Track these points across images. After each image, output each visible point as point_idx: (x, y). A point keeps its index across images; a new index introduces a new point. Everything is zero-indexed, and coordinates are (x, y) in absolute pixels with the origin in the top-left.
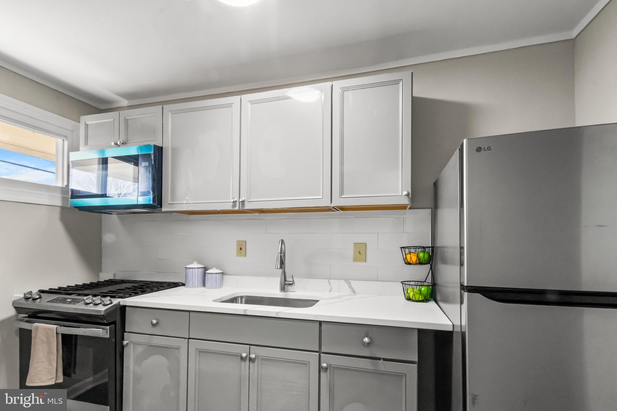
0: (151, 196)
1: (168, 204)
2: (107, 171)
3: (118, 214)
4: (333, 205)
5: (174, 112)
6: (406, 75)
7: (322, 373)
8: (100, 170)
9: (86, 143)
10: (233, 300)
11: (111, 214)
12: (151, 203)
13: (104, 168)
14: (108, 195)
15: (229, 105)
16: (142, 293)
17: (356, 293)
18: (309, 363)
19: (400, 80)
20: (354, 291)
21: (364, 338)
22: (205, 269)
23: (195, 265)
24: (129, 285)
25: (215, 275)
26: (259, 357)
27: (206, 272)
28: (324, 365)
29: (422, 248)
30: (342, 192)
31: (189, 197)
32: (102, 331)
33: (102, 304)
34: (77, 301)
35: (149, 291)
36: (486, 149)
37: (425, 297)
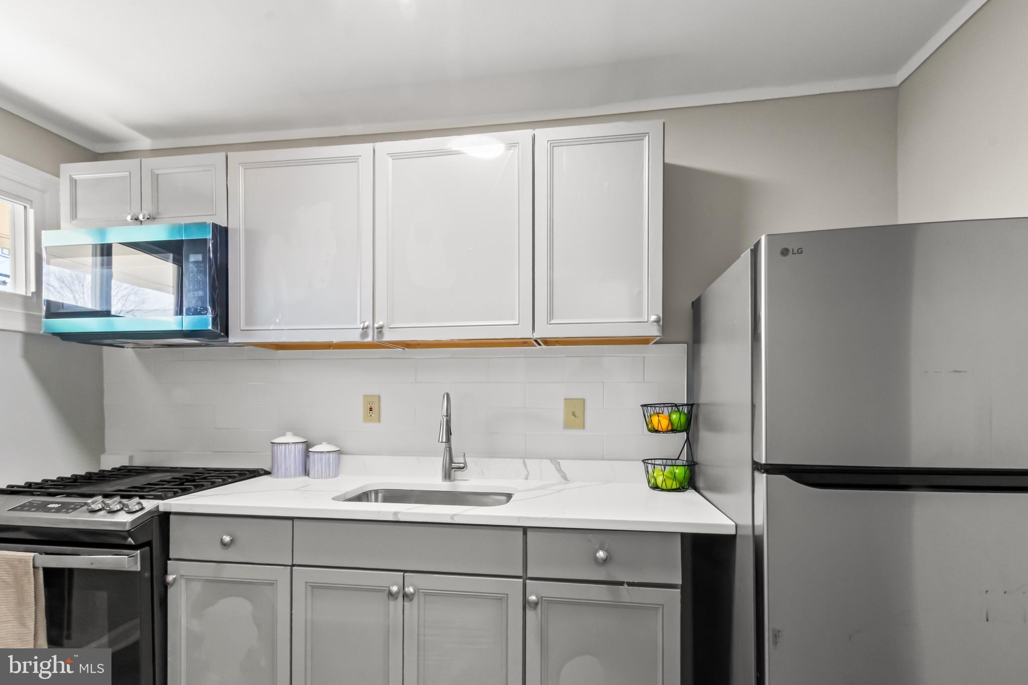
0: (209, 316)
1: (239, 330)
2: (111, 268)
3: (137, 346)
4: (536, 335)
5: (247, 166)
6: (653, 126)
7: (527, 611)
8: (96, 266)
9: (74, 215)
10: (363, 497)
11: (123, 347)
12: (210, 328)
13: (105, 264)
14: (113, 313)
15: (354, 159)
16: (197, 489)
17: (569, 481)
18: (507, 596)
19: (646, 134)
20: (565, 478)
21: (597, 551)
22: (308, 445)
23: (289, 438)
24: (168, 476)
25: (327, 455)
26: (420, 591)
27: (310, 450)
28: (533, 598)
29: (673, 406)
30: (551, 314)
31: (280, 318)
32: (126, 560)
33: (125, 510)
34: (72, 506)
35: (208, 485)
36: (795, 251)
37: (681, 483)
